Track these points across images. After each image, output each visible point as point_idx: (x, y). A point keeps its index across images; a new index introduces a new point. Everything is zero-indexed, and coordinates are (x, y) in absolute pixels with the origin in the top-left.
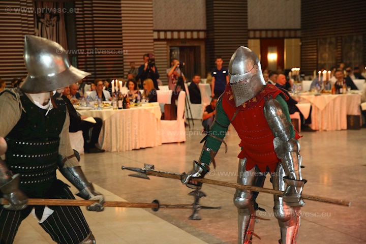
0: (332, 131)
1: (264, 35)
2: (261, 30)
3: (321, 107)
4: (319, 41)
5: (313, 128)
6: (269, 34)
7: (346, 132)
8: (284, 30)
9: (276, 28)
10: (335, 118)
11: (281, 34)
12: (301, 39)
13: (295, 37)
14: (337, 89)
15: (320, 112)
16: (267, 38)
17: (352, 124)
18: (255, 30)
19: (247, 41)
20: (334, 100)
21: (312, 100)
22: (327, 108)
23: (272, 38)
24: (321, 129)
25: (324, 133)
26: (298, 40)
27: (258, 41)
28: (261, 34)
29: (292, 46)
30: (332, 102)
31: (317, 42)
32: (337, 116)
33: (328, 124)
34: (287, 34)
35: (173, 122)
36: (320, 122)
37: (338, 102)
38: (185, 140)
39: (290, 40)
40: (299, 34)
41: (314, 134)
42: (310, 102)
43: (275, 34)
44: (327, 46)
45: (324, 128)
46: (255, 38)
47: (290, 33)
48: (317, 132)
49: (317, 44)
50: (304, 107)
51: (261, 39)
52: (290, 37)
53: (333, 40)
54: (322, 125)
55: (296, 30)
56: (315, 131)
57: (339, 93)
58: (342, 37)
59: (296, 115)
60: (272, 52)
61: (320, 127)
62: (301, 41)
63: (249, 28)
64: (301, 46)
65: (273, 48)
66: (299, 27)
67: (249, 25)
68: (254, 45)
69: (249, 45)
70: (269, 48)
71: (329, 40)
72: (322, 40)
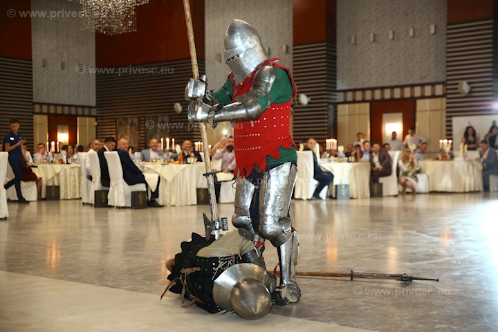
0: (181, 206)
1: (52, 110)
2: (49, 105)
3: (169, 179)
4: (118, 121)
6: (59, 110)
7: (196, 207)
8: (77, 107)
9: (67, 103)
11: (73, 111)
12: (97, 118)
13: (90, 116)
14: (185, 159)
15: (168, 184)
16: (56, 114)
17: (202, 199)
18: (41, 104)
19: (33, 116)
20: (184, 170)
21: (158, 171)
22: (175, 180)
23: (63, 115)
24: (169, 204)
25: (173, 208)
26: (94, 119)
27: (45, 118)
28: (48, 109)
29: (86, 126)
30: (181, 172)
31: (116, 122)
32: (186, 188)
33: (177, 198)
34: (80, 111)
36: (169, 196)
37: (187, 172)
39: (83, 118)
40: (94, 112)
41: (161, 211)
42: (156, 173)
43: (66, 111)
44: (128, 127)
45: (172, 203)
46: (41, 113)
47: (84, 110)
48: (165, 207)
49: (116, 125)
50: (151, 178)
51: (49, 114)
52: (84, 116)
53: (135, 121)
54: (170, 200)
55: (90, 107)
56: (162, 206)
57: (187, 163)
58: (145, 117)
59: (142, 187)
60: (62, 131)
61: (168, 202)
62: (97, 120)
63: (34, 101)
64: (97, 126)
65: (64, 126)
66: (94, 105)
67: (34, 97)
68: (41, 122)
69: (35, 121)
70: (59, 127)
71: (130, 120)
72: (121, 120)
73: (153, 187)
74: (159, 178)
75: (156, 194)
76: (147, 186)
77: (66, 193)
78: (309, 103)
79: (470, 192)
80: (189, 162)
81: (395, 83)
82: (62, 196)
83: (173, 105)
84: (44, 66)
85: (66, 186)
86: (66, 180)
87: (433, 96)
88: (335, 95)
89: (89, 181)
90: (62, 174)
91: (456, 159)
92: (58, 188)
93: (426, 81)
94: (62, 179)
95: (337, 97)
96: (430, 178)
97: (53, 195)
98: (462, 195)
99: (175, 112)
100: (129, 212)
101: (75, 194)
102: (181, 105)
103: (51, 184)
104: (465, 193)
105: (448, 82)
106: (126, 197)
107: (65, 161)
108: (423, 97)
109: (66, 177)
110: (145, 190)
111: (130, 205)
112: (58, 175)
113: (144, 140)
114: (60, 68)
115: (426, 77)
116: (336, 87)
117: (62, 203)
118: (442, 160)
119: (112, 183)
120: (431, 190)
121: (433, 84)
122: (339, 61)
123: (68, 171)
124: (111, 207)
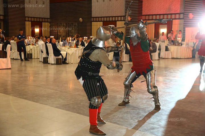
0: (75, 63)
1: (33, 20)
2: (31, 17)
4: (58, 24)
5: (67, 62)
6: (35, 20)
8: (42, 18)
9: (38, 17)
10: (76, 58)
11: (41, 20)
12: (50, 23)
13: (47, 22)
15: (70, 55)
16: (34, 21)
18: (28, 17)
19: (25, 22)
20: (76, 50)
21: (67, 51)
22: (73, 54)
23: (37, 21)
24: (71, 63)
25: (72, 64)
27: (30, 23)
28: (31, 19)
29: (46, 25)
30: (75, 51)
31: (57, 24)
33: (73, 61)
35: (5, 59)
38: (11, 68)
39: (45, 23)
40: (49, 20)
42: (66, 51)
43: (38, 20)
44: (62, 27)
45: (72, 63)
46: (28, 21)
47: (45, 20)
49: (57, 26)
50: (63, 53)
51: (31, 21)
52: (45, 22)
53: (65, 24)
54: (71, 61)
55: (47, 19)
56: (68, 64)
57: (78, 48)
58: (68, 23)
59: (60, 57)
60: (37, 28)
61: (70, 62)
62: (50, 24)
63: (26, 16)
64: (50, 26)
65: (37, 26)
66: (49, 18)
67: (26, 15)
68: (28, 24)
69: (26, 24)
70: (35, 26)
71: (63, 24)
72: (59, 24)
73: (64, 57)
74: (67, 53)
75: (66, 59)
76: (62, 56)
77: (35, 56)
78: (131, 20)
79: (187, 58)
80: (78, 47)
81: (165, 13)
82: (33, 57)
83: (79, 19)
84: (29, 2)
85: (34, 54)
86: (34, 51)
87: (179, 19)
88: (142, 17)
89: (42, 53)
90: (33, 49)
91: (183, 46)
92: (31, 54)
93: (176, 12)
94: (33, 51)
95: (142, 18)
96: (172, 53)
97: (30, 57)
98: (184, 60)
99: (80, 21)
100: (55, 66)
101: (38, 57)
102: (82, 19)
103: (29, 53)
104: (185, 58)
105: (185, 13)
106: (54, 60)
107: (34, 44)
108: (175, 19)
109: (34, 50)
110: (61, 58)
111: (55, 63)
112: (31, 49)
113: (68, 32)
114: (36, 3)
115: (177, 11)
116: (142, 14)
117: (33, 60)
118: (178, 46)
119: (49, 55)
120: (172, 57)
121: (179, 14)
122: (143, 3)
123: (35, 48)
124: (49, 63)
